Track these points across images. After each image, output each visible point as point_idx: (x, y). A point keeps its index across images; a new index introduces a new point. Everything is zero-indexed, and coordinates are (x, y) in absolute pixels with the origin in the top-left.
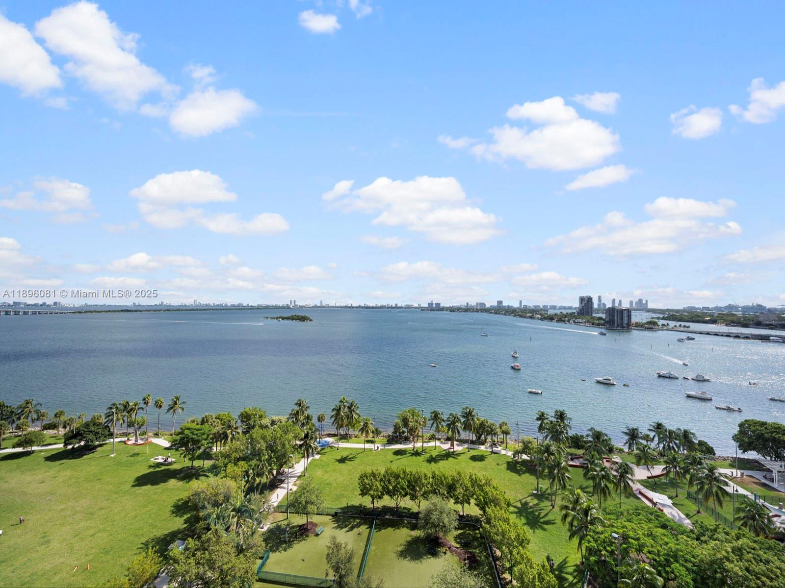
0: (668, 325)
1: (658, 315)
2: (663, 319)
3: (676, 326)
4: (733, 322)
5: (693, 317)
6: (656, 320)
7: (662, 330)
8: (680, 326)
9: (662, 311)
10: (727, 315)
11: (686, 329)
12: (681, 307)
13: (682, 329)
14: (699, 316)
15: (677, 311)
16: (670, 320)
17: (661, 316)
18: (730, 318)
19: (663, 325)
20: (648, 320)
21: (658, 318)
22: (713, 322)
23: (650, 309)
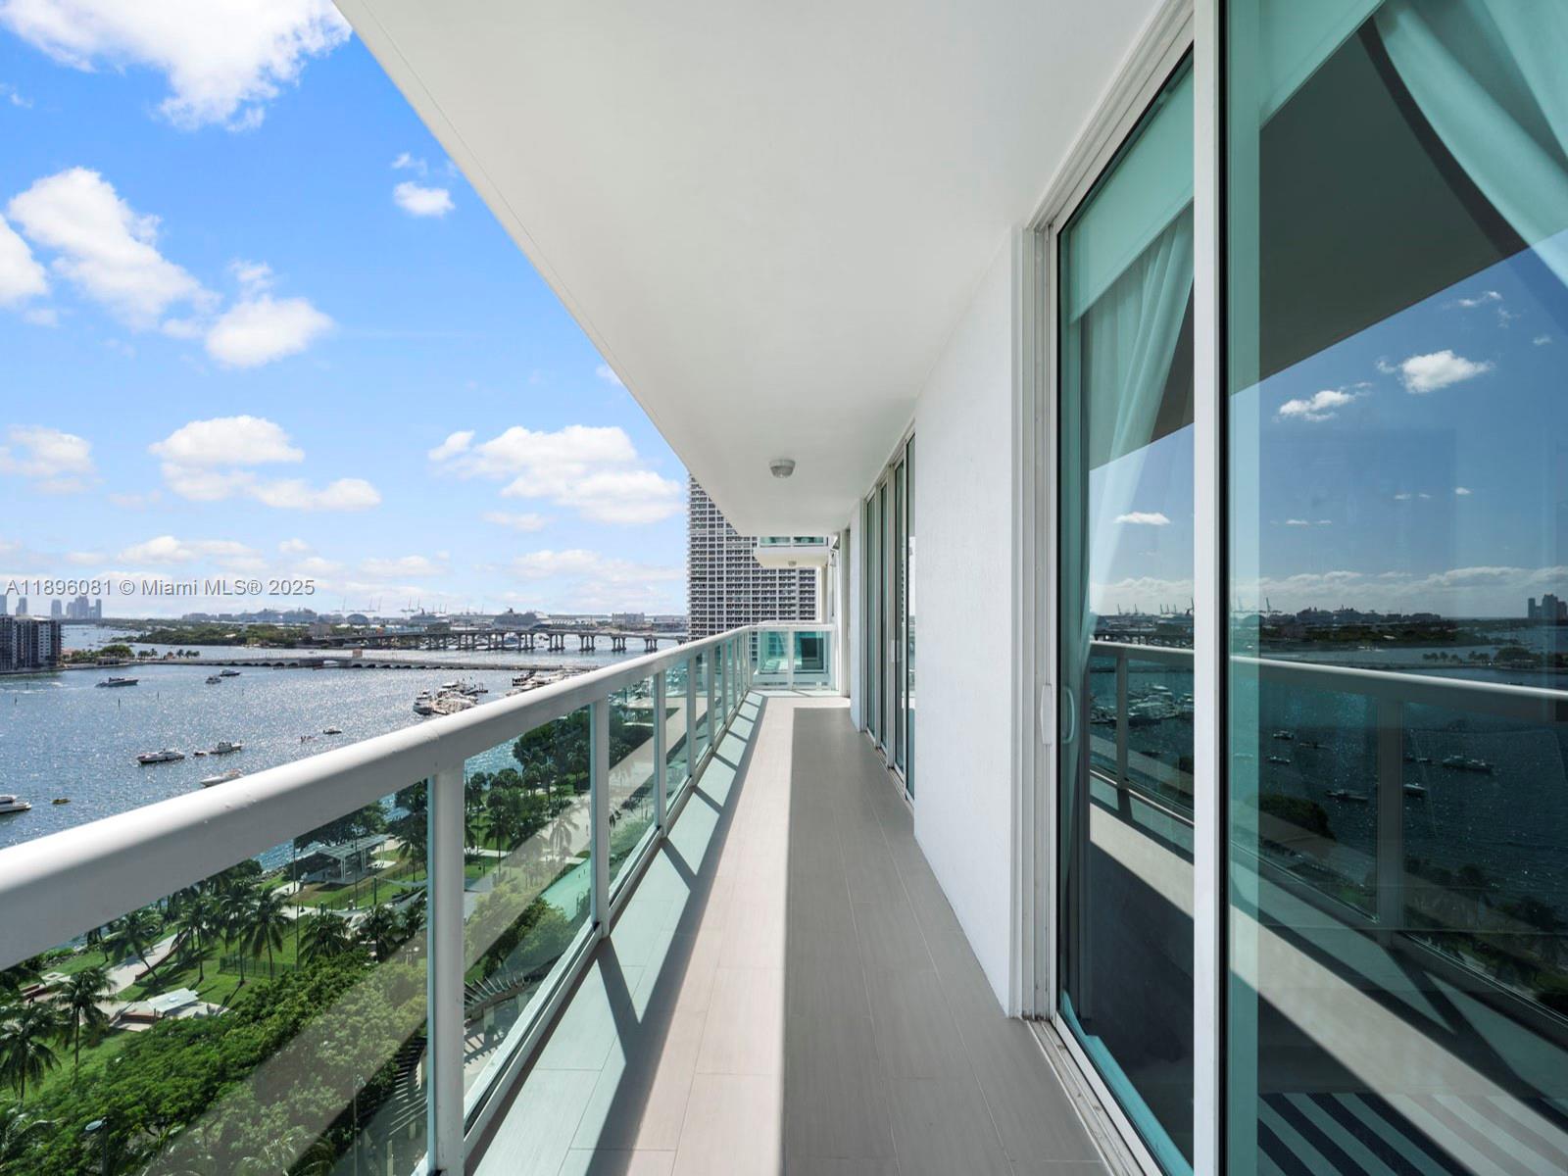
0: (154, 652)
1: (128, 633)
2: (142, 640)
3: (170, 654)
4: (272, 640)
5: (203, 635)
6: (126, 645)
7: (141, 664)
8: (180, 653)
9: (137, 625)
10: (262, 628)
11: (192, 658)
12: (178, 616)
13: (183, 658)
14: (215, 633)
15: (172, 623)
16: (156, 642)
17: (137, 635)
18: (267, 634)
19: (143, 654)
20: (104, 645)
21: (129, 640)
22: (241, 641)
23: (106, 620)
